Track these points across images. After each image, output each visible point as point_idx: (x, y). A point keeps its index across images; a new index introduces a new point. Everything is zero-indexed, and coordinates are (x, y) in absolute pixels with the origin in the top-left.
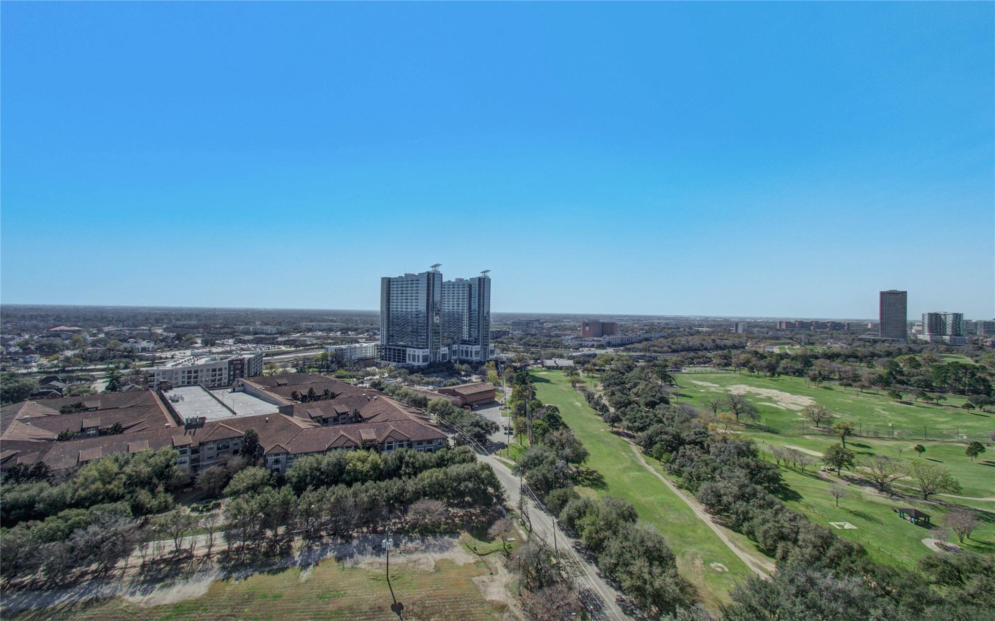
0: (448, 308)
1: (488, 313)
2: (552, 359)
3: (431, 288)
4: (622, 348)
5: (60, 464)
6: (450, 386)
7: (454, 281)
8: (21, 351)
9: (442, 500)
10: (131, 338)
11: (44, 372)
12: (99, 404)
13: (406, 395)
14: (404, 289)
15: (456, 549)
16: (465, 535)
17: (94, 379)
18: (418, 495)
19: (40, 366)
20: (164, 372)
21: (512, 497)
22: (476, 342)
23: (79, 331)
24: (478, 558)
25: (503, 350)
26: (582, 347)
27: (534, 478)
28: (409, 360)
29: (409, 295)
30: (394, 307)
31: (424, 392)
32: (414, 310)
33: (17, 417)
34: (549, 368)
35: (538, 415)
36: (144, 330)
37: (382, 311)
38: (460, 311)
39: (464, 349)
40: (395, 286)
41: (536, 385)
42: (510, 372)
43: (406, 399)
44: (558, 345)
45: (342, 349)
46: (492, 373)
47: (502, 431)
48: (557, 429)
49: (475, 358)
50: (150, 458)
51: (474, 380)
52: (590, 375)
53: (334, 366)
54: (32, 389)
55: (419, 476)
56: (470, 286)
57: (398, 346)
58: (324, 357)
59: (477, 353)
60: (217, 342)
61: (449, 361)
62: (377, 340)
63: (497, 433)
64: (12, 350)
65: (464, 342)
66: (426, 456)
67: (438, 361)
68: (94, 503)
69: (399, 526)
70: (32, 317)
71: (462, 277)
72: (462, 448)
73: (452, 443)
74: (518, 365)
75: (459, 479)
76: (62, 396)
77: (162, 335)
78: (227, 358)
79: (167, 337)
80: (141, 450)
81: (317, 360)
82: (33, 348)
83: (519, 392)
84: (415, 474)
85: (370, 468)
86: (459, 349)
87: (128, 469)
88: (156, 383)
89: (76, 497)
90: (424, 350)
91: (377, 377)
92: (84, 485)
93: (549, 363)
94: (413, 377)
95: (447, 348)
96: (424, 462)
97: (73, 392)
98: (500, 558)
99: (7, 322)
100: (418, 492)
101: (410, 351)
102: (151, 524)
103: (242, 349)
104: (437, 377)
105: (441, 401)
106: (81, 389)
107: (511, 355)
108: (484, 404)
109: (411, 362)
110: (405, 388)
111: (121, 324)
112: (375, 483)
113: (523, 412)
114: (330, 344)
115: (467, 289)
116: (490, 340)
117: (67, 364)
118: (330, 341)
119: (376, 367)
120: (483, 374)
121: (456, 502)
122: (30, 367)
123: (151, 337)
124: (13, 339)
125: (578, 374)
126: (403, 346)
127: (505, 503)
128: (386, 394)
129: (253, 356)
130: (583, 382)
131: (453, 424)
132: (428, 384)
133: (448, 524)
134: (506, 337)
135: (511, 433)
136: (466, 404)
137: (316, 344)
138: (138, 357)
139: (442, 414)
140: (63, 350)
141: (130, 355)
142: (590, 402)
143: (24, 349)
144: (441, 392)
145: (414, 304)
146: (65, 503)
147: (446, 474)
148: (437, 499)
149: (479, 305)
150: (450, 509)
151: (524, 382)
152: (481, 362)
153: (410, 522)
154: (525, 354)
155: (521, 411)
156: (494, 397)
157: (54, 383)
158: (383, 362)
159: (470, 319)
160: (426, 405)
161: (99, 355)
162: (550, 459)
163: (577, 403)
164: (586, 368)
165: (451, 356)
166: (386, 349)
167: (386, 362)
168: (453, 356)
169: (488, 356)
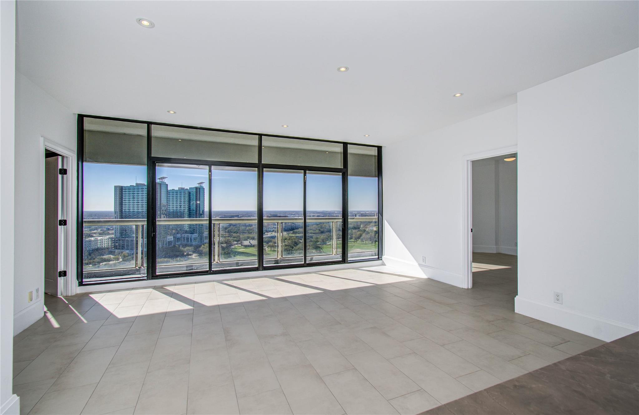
0: (172, 208)
1: (203, 211)
2: (247, 240)
4: (291, 232)
7: (178, 189)
22: (194, 232)
26: (267, 232)
34: (246, 246)
37: (115, 212)
38: (182, 210)
39: (185, 237)
40: (127, 192)
44: (251, 231)
49: (193, 243)
52: (273, 249)
56: (190, 193)
59: (195, 239)
61: (174, 246)
62: (109, 234)
65: (185, 232)
67: (164, 247)
71: (183, 187)
74: (225, 245)
86: (181, 237)
91: (113, 262)
93: (246, 243)
95: (172, 237)
115: (187, 195)
116: (204, 230)
119: (111, 254)
120: (200, 253)
125: (265, 250)
130: (269, 254)
149: (196, 206)
151: (230, 256)
152: (198, 245)
154: (229, 238)
158: (117, 251)
164: (270, 245)
165: (175, 242)
166: (120, 240)
167: (119, 250)
168: (177, 242)
169: (204, 240)
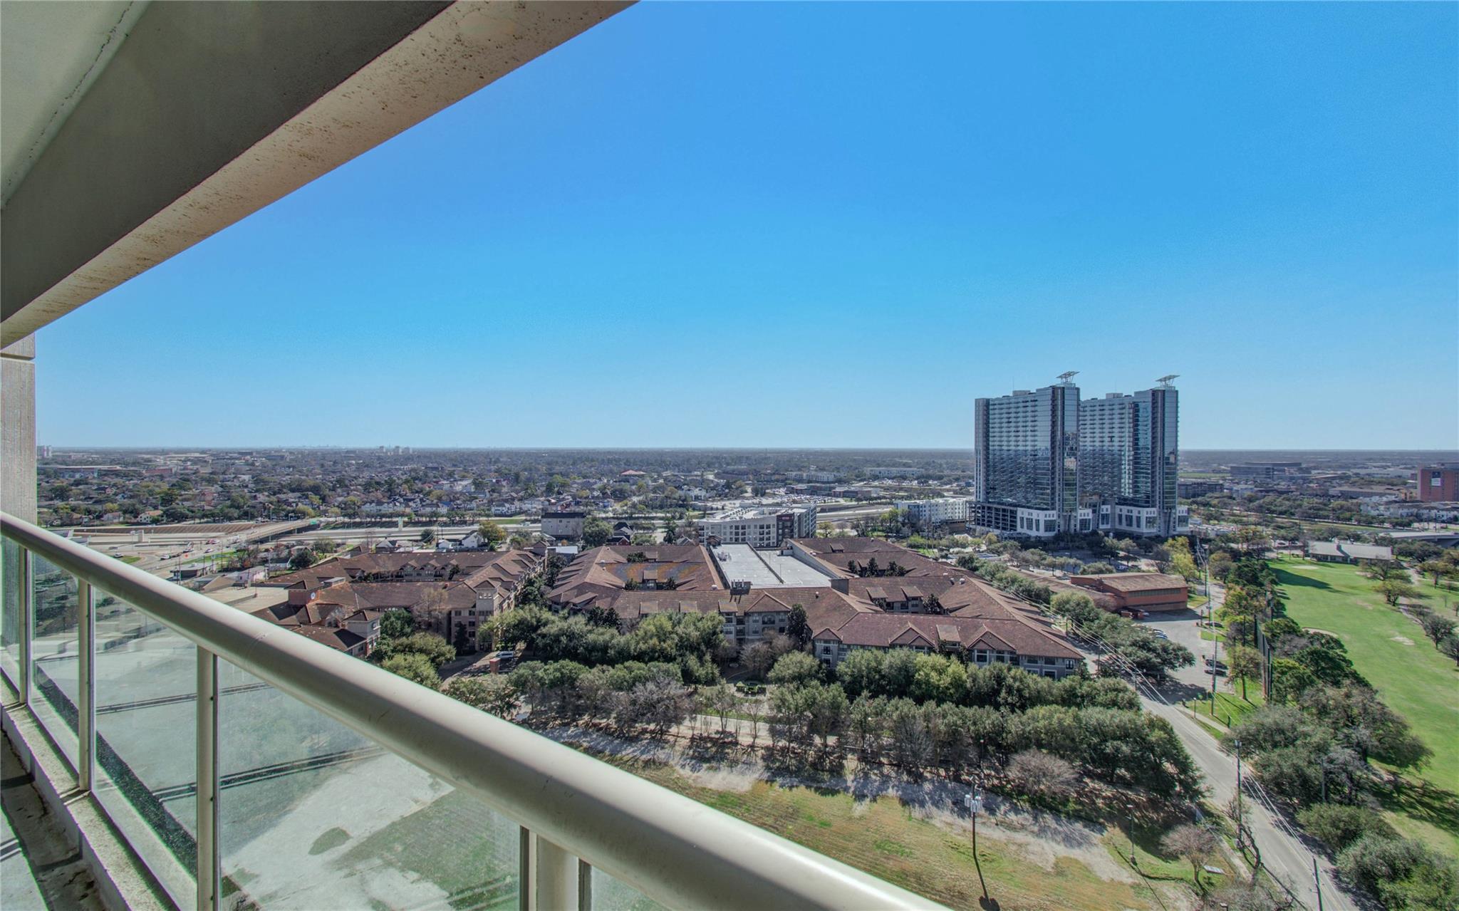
0: (1092, 444)
1: (1175, 452)
2: (1331, 541)
3: (1059, 413)
5: (626, 614)
6: (1093, 573)
7: (1104, 398)
8: (601, 495)
9: (1071, 761)
10: (685, 484)
11: (617, 518)
12: (656, 556)
13: (1014, 581)
14: (1013, 415)
15: (1095, 850)
16: (1115, 833)
17: (653, 528)
18: (1027, 742)
19: (614, 511)
20: (713, 526)
21: (1217, 791)
22: (1148, 502)
23: (643, 475)
24: (1139, 879)
25: (1209, 518)
26: (1421, 521)
27: (1272, 769)
28: (1022, 527)
29: (1020, 424)
30: (997, 443)
31: (1045, 579)
32: (1029, 448)
33: (596, 561)
34: (1322, 559)
35: (1287, 648)
36: (696, 476)
37: (976, 450)
39: (1124, 513)
40: (997, 411)
41: (1284, 588)
42: (1223, 559)
43: (1014, 588)
44: (1347, 514)
45: (918, 506)
46: (1182, 558)
47: (1200, 666)
48: (1337, 684)
49: (1145, 530)
50: (699, 621)
51: (1144, 567)
52: (1444, 581)
53: (906, 530)
54: (607, 535)
55: (1029, 712)
56: (1136, 407)
57: (1002, 504)
58: (893, 517)
59: (1150, 521)
60: (767, 491)
61: (1095, 533)
62: (969, 494)
63: (1187, 667)
64: (596, 494)
65: (1124, 501)
66: (1044, 683)
67: (1072, 531)
68: (652, 659)
69: (996, 782)
70: (610, 461)
71: (1119, 391)
72: (1111, 681)
73: (1092, 669)
74: (1243, 547)
75: (1102, 733)
76: (630, 544)
77: (712, 481)
78: (776, 512)
79: (718, 485)
80: (691, 611)
81: (883, 521)
82: (609, 492)
83: (1240, 598)
84: (1023, 708)
85: (951, 684)
86: (1113, 513)
87: (680, 630)
88: (705, 537)
89: (638, 650)
90: (1047, 512)
91: (969, 550)
92: (645, 639)
93: (1321, 548)
94: (1028, 554)
95: (1090, 511)
96: (1039, 692)
97: (638, 541)
98: (1187, 896)
99: (591, 467)
100: (1028, 738)
101: (1022, 513)
102: (699, 694)
103: (794, 502)
104: (1071, 557)
105: (1075, 597)
106: (644, 539)
107: (1226, 527)
108: (1163, 612)
109: (1025, 531)
110: (1012, 571)
111: (677, 469)
112: (957, 707)
113: (1250, 637)
114: (902, 498)
115: (1128, 410)
116: (1177, 500)
117: (633, 510)
118: (902, 494)
119: (969, 534)
120: (1162, 558)
121: (1099, 771)
122: (607, 512)
123: (702, 483)
124: (595, 483)
125: (1406, 579)
126: (1011, 505)
127: (1202, 800)
128: (981, 577)
129: (805, 510)
130: (1420, 596)
131: (1097, 637)
132: (1053, 566)
133: (1081, 803)
134: (1217, 494)
135: (1222, 674)
136: (1125, 608)
137: (884, 498)
138: (691, 506)
139: (1078, 621)
140: (630, 496)
141: (684, 504)
142: (1438, 640)
143: (603, 494)
144: (1076, 582)
145: (1029, 438)
146: (629, 653)
147: (1077, 718)
148: (1062, 757)
149: (1154, 438)
150: (1086, 780)
151: (1254, 580)
152: (1158, 537)
153: (1014, 781)
154: (1260, 528)
155: (1244, 634)
156: (1184, 602)
157: (624, 529)
158: (979, 528)
159: (1136, 461)
160: (1047, 601)
161: (658, 503)
162: (1316, 739)
163: (1400, 638)
164: (1430, 565)
165: (1098, 524)
166: (984, 508)
167: (983, 528)
168: (1103, 524)
169: (1174, 527)
